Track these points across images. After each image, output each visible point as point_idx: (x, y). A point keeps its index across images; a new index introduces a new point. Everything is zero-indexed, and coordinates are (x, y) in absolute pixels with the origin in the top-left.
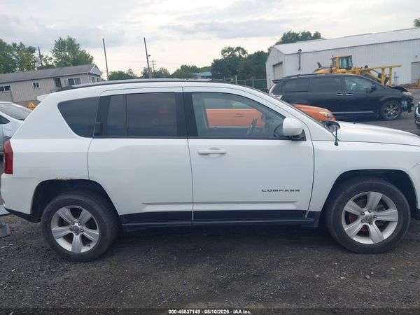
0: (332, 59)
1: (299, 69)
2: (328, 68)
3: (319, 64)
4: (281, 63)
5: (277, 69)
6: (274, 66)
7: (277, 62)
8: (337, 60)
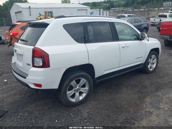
0: (45, 12)
1: (30, 15)
2: (44, 15)
3: (40, 14)
4: (21, 12)
5: (18, 15)
6: (16, 13)
7: (18, 11)
8: (47, 13)
